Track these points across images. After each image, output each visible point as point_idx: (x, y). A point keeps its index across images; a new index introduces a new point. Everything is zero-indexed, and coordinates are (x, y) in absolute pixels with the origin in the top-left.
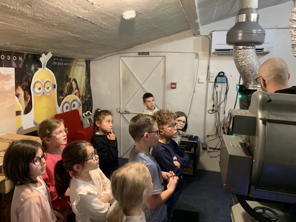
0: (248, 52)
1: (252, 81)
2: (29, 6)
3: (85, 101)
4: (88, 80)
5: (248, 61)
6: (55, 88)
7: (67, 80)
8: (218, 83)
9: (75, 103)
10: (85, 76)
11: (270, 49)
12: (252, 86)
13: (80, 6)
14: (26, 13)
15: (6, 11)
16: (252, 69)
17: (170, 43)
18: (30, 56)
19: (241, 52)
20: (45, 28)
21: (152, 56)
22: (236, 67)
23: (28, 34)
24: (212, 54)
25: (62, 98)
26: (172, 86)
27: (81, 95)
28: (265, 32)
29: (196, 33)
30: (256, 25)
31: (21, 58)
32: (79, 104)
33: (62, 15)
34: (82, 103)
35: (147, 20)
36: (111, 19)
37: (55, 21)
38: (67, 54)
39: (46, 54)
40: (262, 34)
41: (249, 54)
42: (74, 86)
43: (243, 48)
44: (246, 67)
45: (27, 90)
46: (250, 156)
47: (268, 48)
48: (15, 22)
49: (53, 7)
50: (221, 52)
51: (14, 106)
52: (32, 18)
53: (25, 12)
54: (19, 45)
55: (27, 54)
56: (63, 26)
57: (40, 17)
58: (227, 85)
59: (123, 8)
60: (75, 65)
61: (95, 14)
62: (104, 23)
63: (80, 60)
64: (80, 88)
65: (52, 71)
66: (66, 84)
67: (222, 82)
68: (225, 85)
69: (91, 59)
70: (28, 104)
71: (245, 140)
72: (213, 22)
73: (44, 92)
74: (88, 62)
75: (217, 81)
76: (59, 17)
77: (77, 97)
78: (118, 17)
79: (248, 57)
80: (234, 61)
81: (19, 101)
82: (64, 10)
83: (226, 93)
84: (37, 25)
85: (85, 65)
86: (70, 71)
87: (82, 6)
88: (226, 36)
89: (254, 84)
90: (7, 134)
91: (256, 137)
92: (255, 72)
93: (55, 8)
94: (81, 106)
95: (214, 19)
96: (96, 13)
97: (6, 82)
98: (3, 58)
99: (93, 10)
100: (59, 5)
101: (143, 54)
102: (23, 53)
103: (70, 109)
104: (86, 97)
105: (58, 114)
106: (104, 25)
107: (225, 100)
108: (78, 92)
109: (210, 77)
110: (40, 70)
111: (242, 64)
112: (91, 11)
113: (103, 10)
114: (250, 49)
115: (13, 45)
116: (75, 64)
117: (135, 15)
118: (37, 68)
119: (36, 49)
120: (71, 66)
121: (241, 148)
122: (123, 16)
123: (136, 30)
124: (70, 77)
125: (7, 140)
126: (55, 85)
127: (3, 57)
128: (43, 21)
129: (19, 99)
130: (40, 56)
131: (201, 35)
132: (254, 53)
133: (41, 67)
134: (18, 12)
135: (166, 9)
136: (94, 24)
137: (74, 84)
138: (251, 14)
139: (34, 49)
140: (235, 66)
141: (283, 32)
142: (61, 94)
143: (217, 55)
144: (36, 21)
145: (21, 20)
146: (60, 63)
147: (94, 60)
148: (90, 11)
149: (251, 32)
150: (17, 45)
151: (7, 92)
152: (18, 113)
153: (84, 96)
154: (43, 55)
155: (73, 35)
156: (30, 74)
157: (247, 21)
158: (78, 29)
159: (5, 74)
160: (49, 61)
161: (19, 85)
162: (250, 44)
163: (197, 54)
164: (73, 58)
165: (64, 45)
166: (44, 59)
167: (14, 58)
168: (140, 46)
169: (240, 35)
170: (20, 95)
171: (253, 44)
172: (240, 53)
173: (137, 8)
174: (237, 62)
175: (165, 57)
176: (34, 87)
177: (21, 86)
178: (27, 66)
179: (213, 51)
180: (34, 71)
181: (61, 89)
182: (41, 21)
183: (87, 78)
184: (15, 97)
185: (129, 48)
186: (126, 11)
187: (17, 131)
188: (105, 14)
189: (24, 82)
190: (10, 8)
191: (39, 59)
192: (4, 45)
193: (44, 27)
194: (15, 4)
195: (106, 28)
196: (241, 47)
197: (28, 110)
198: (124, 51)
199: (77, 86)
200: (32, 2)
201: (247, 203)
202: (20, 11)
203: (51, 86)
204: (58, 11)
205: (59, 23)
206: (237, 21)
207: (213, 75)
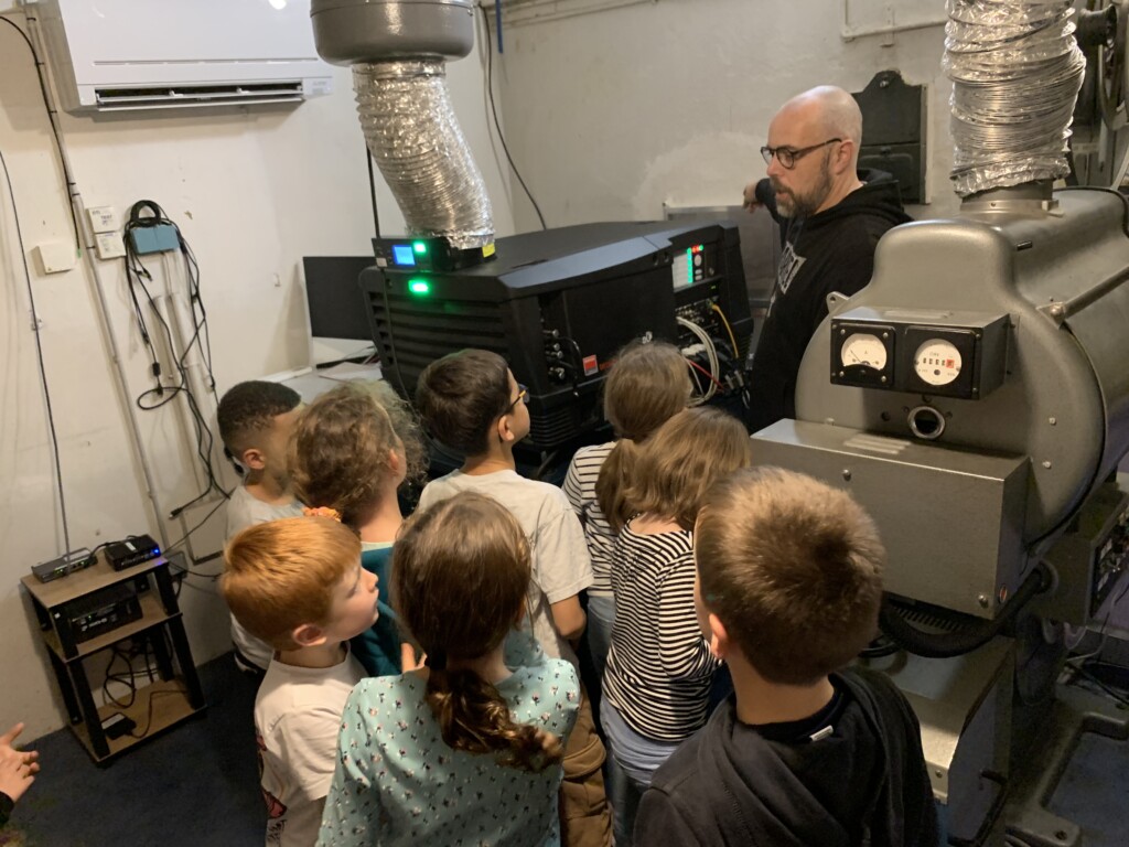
8: (142, 259)
12: (465, 234)
44: (434, 159)
47: (317, 80)
67: (158, 249)
68: (176, 263)
75: (138, 250)
83: (196, 298)
89: (471, 226)
107: (197, 334)
109: (92, 234)
179: (86, 96)
207: (104, 222)
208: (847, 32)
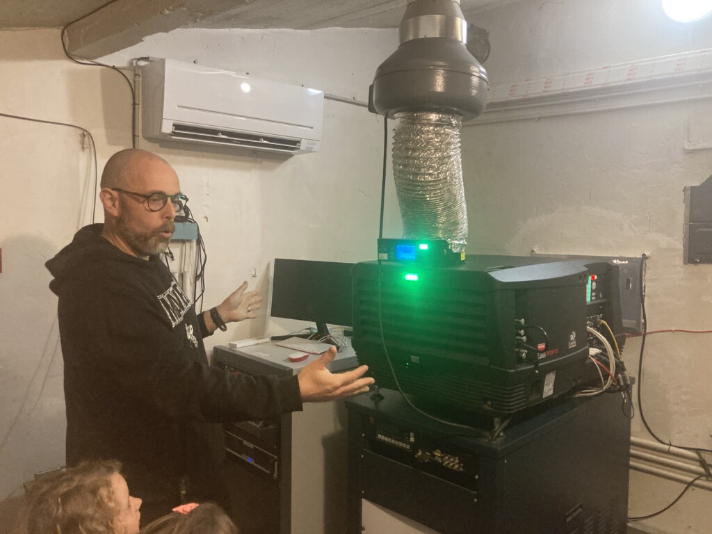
11: (314, 144)
24: (142, 141)
47: (310, 141)
68: (190, 250)
163: (85, 134)
179: (167, 126)
208: (688, 146)
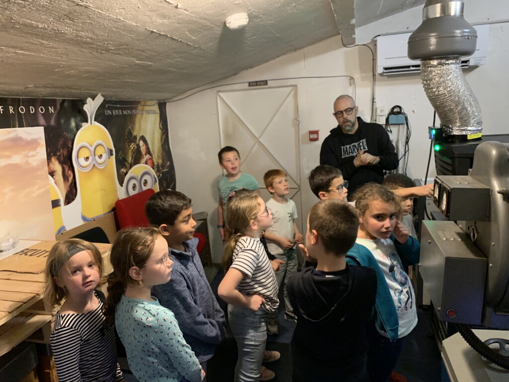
0: (449, 70)
1: (458, 121)
2: (69, 21)
3: (163, 173)
4: (164, 136)
5: (449, 85)
6: (112, 154)
7: (131, 140)
8: (391, 126)
9: (146, 177)
10: (160, 131)
11: (481, 60)
12: (458, 128)
13: (154, 14)
14: (64, 33)
15: (30, 32)
16: (457, 99)
17: (303, 62)
18: (66, 104)
19: (436, 71)
20: (94, 55)
21: (272, 86)
22: (428, 97)
23: (65, 67)
24: (377, 77)
25: (125, 172)
26: (312, 136)
27: (156, 164)
28: (475, 32)
29: (348, 41)
30: (459, 21)
31: (51, 108)
32: (154, 180)
33: (123, 30)
34: (158, 177)
35: (266, 26)
36: (205, 30)
37: (111, 43)
38: (126, 94)
39: (93, 98)
40: (471, 36)
41: (451, 73)
42: (143, 149)
43: (438, 64)
44: (445, 97)
45: (67, 162)
46: (481, 256)
47: (477, 59)
48: (45, 50)
49: (109, 20)
50: (394, 72)
51: (48, 192)
52: (72, 40)
53: (63, 31)
54: (49, 87)
55: (61, 101)
56: (125, 49)
57: (87, 37)
58: (408, 128)
59: (227, 9)
60: (141, 112)
61: (179, 23)
62: (194, 38)
63: (149, 103)
64: (153, 151)
65: (104, 126)
66: (129, 146)
67: (398, 123)
68: (403, 129)
69: (168, 99)
70: (70, 187)
71: (464, 228)
72: (377, 20)
73: (94, 164)
74: (162, 106)
75: (390, 122)
76: (119, 35)
77: (148, 168)
78: (218, 26)
79: (448, 78)
80: (423, 87)
81: (56, 183)
82: (127, 21)
83: (407, 143)
84: (82, 52)
85: (158, 111)
86: (133, 123)
87: (158, 12)
88: (407, 45)
89: (462, 125)
90: (42, 241)
91: (493, 224)
92: (462, 104)
93: (113, 21)
94: (157, 183)
95: (378, 14)
96: (181, 22)
97: (31, 153)
98: (23, 111)
99: (176, 18)
100: (120, 14)
101: (257, 85)
102: (56, 99)
103: (139, 190)
104: (163, 166)
105: (120, 199)
106: (193, 41)
107: (405, 154)
108: (150, 159)
109: (376, 116)
110: (85, 126)
111: (439, 91)
112: (173, 20)
113: (194, 17)
114: (451, 64)
115: (40, 87)
116: (141, 110)
117: (248, 20)
118: (80, 123)
119: (76, 91)
120: (136, 115)
121: (462, 243)
122: (227, 23)
123: (246, 44)
124: (135, 133)
125: (44, 252)
126: (111, 151)
127: (22, 109)
128: (92, 44)
129: (54, 179)
130: (84, 102)
131: (356, 44)
132: (458, 70)
133: (86, 121)
134: (50, 31)
135: (299, 5)
136: (176, 42)
137: (143, 146)
138: (450, 3)
139: (73, 91)
140: (426, 96)
141: (501, 28)
142: (122, 163)
143: (386, 77)
144: (79, 44)
145: (54, 45)
146: (117, 111)
147: (173, 101)
148: (171, 21)
149: (452, 35)
150: (45, 87)
151: (35, 169)
152: (56, 204)
153: (160, 164)
154: (89, 100)
155: (139, 62)
156: (70, 135)
157: (443, 15)
158: (149, 52)
159: (29, 138)
160: (99, 108)
161: (53, 155)
162: (451, 56)
163: (352, 78)
164: (137, 101)
165: (123, 80)
166: (91, 107)
167: (41, 110)
168: (251, 71)
169: (433, 40)
170: (56, 173)
171: (456, 56)
172: (434, 74)
173: (250, 8)
174: (429, 89)
175: (295, 86)
176: (78, 157)
177: (56, 157)
178: (62, 121)
179: (380, 70)
180: (75, 130)
181: (121, 155)
182: (88, 43)
183: (163, 134)
184: (48, 177)
185: (231, 76)
186: (231, 15)
187: (57, 234)
188: (196, 22)
189: (60, 150)
190: (38, 27)
191: (83, 107)
192: (23, 88)
193: (91, 54)
194: (46, 19)
195: (196, 46)
196: (435, 62)
197: (70, 197)
198: (223, 82)
199: (148, 148)
200: (75, 14)
201: (473, 333)
202: (54, 30)
203: (106, 152)
204: (118, 25)
205: (119, 45)
206: (425, 16)
207: (381, 112)
